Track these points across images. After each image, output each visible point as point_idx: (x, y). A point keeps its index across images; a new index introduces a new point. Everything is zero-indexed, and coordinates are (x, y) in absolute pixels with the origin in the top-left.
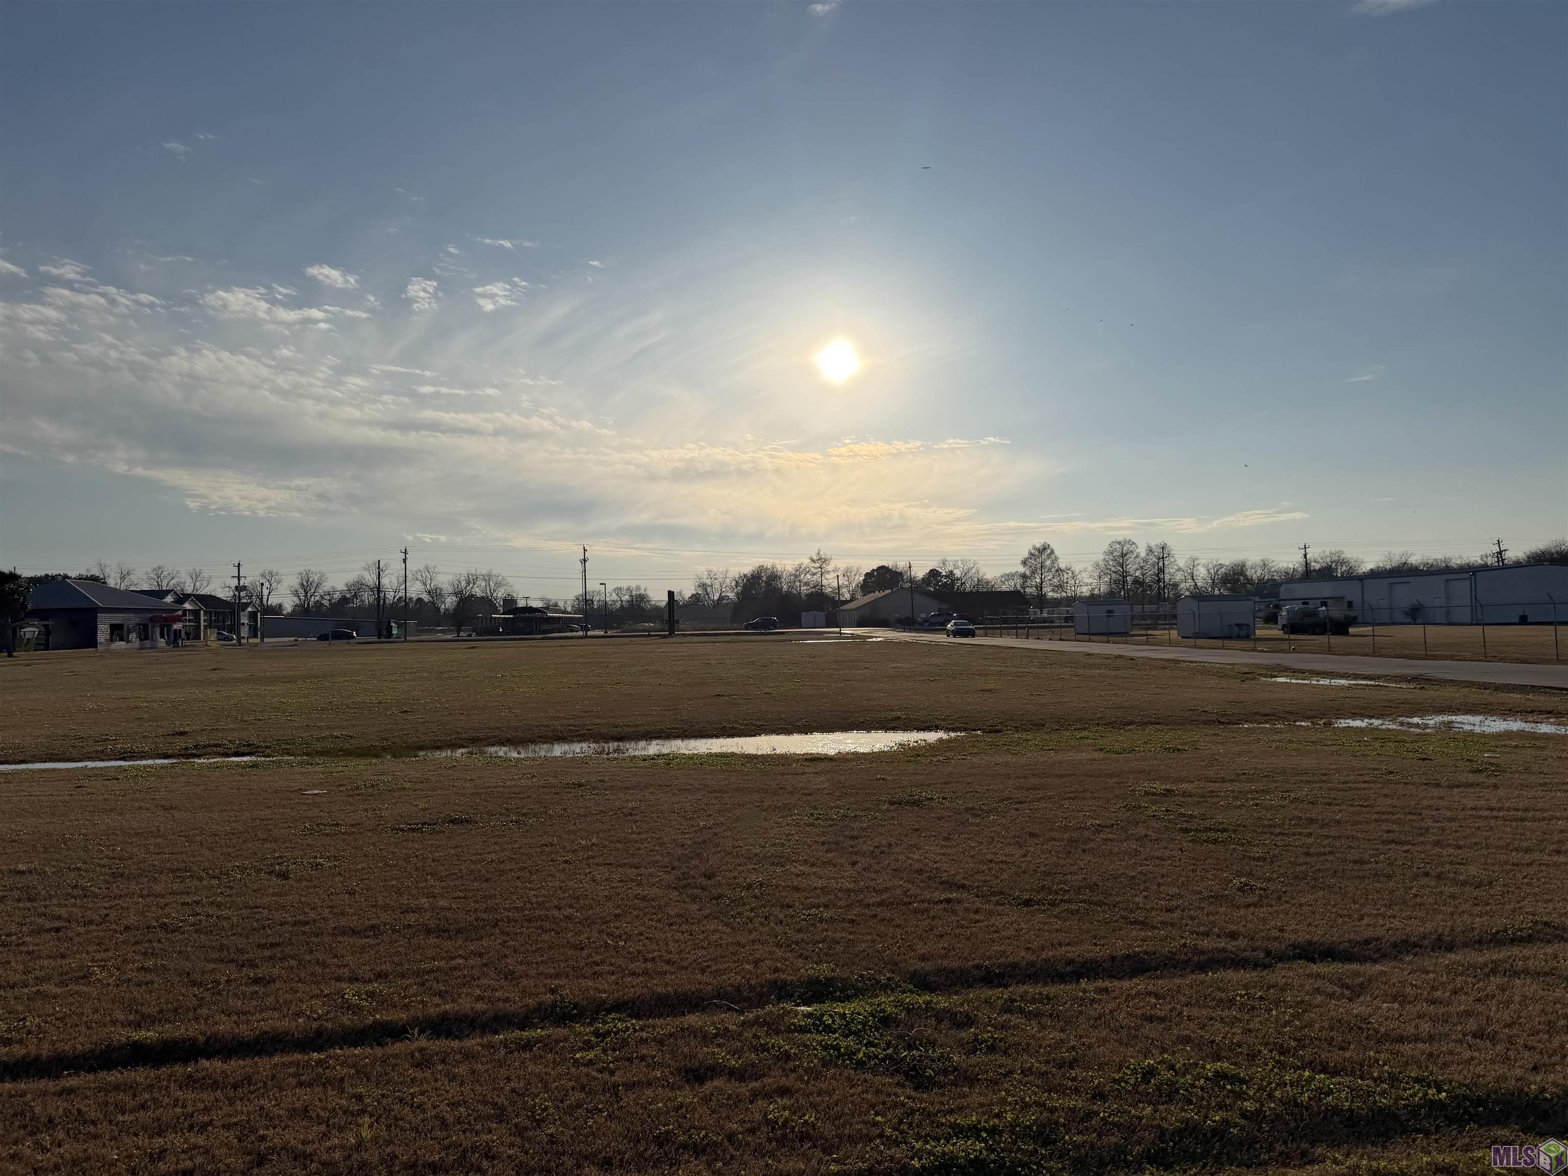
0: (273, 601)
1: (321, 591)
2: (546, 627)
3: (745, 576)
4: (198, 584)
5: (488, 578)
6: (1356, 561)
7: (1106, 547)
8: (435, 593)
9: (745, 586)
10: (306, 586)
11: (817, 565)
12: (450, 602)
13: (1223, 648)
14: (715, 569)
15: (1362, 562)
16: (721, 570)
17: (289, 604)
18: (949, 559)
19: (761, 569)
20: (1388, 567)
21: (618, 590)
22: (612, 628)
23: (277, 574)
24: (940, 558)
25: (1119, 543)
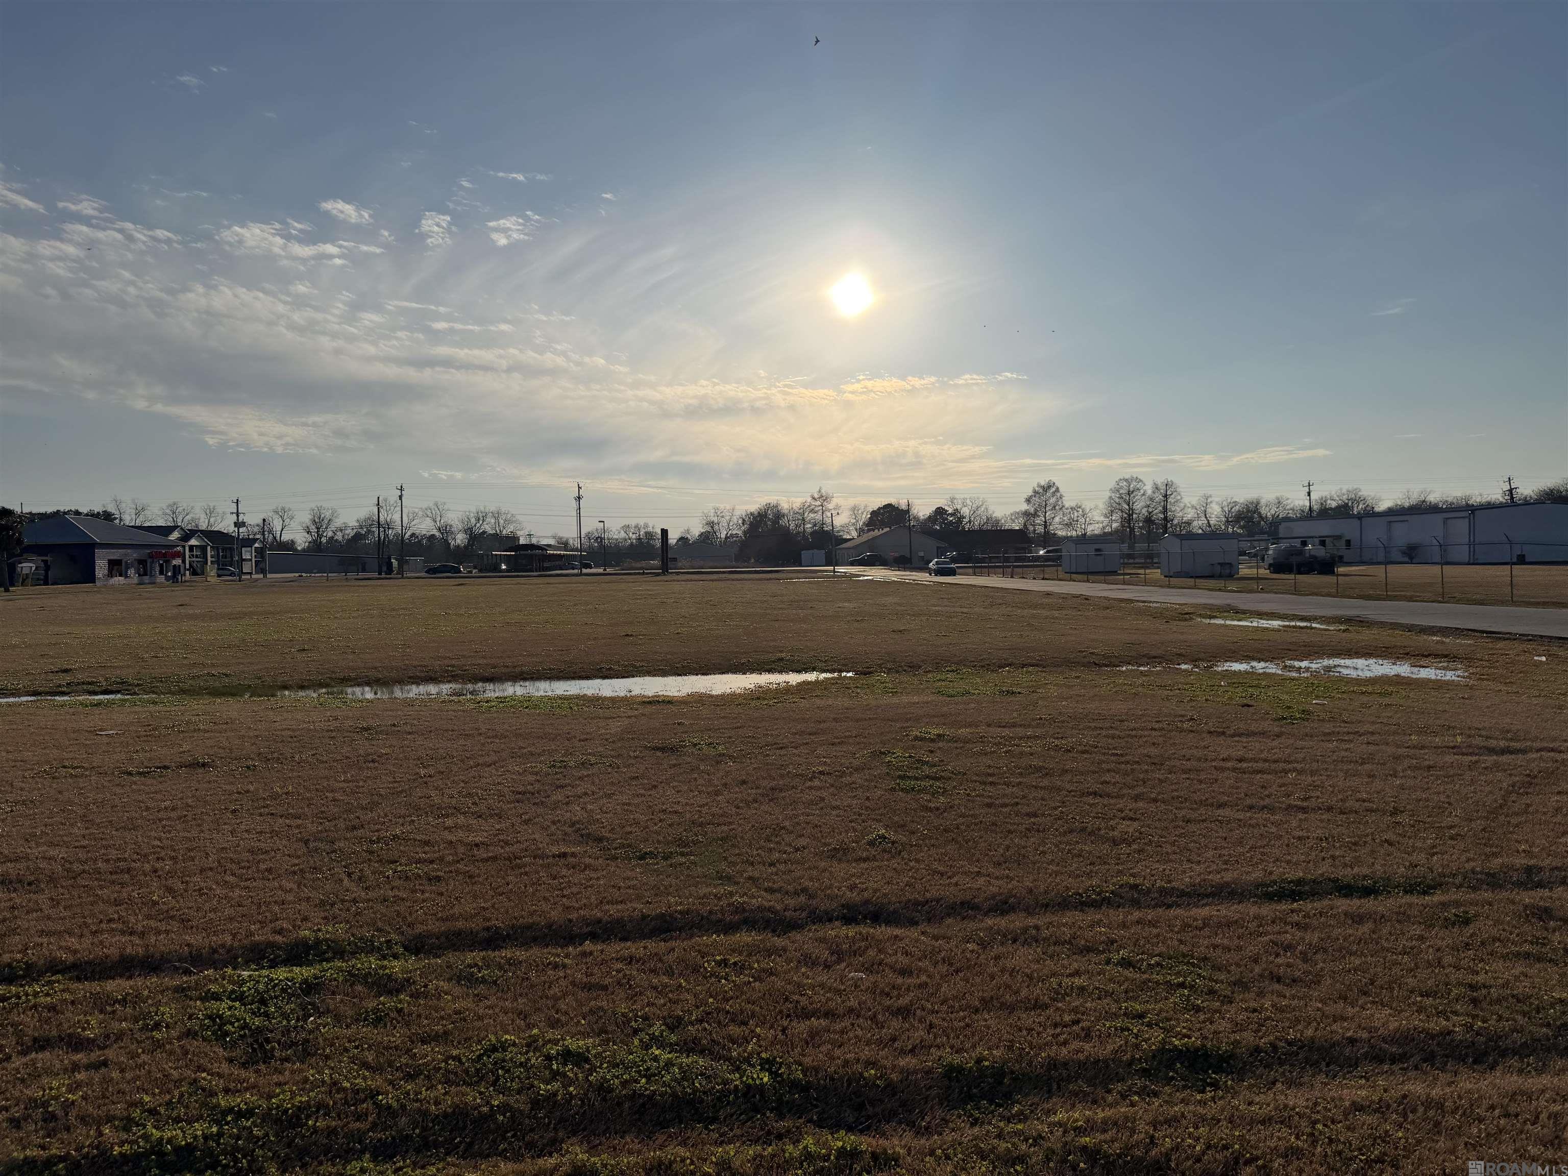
0: (286, 537)
1: (333, 527)
2: (546, 565)
3: (752, 514)
4: (212, 520)
5: (497, 515)
6: (1372, 499)
7: (1112, 484)
8: (446, 530)
9: (751, 524)
10: (319, 523)
11: (818, 503)
12: (460, 539)
13: (1195, 587)
14: (722, 506)
15: (1380, 500)
16: (728, 507)
17: (302, 540)
18: (957, 496)
19: (768, 506)
20: (1407, 505)
21: (626, 528)
22: (611, 566)
23: (290, 510)
24: (948, 496)
25: (1126, 480)
